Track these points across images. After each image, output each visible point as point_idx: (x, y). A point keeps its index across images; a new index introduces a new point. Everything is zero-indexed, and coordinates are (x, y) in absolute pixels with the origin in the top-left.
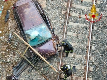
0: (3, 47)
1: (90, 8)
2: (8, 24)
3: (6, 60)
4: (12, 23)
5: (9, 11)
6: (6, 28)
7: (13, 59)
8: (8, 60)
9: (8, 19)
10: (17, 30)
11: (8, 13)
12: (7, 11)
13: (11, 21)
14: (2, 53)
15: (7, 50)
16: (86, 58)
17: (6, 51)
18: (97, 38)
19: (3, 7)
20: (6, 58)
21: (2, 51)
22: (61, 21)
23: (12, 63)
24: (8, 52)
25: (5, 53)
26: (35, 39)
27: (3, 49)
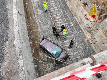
0: (43, 65)
1: (68, 33)
2: (39, 55)
3: (47, 70)
5: (37, 49)
6: (39, 56)
7: (49, 68)
8: (48, 70)
9: (38, 52)
10: (44, 55)
11: (37, 50)
12: (36, 49)
13: (40, 53)
14: (44, 68)
15: (45, 66)
16: (79, 52)
17: (44, 66)
18: (78, 42)
19: (33, 49)
20: (46, 69)
21: (43, 67)
22: (60, 42)
23: (51, 70)
24: (46, 66)
25: (45, 68)
27: (43, 66)
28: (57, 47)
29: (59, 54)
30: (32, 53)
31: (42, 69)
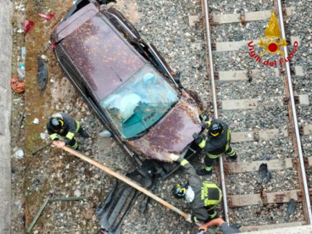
0: (55, 162)
2: (49, 94)
3: (72, 195)
4: (59, 89)
5: (43, 57)
6: (46, 106)
7: (87, 187)
8: (77, 194)
9: (46, 80)
10: (78, 104)
11: (41, 64)
12: (39, 59)
13: (56, 84)
14: (56, 179)
15: (68, 167)
17: (63, 169)
19: (24, 51)
20: (68, 189)
21: (54, 171)
22: (193, 46)
23: (90, 199)
24: (71, 170)
25: (63, 176)
26: (133, 116)
27: (55, 166)
28: (150, 73)
29: (155, 118)
30: (14, 74)
31: (46, 181)
